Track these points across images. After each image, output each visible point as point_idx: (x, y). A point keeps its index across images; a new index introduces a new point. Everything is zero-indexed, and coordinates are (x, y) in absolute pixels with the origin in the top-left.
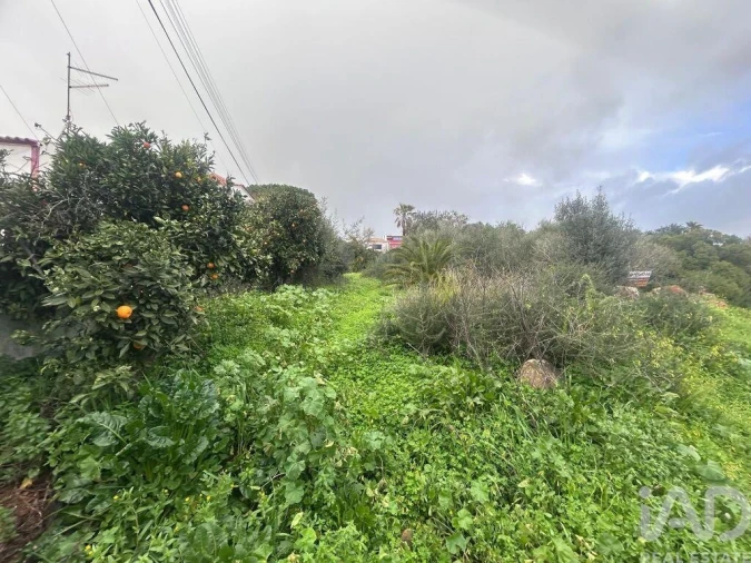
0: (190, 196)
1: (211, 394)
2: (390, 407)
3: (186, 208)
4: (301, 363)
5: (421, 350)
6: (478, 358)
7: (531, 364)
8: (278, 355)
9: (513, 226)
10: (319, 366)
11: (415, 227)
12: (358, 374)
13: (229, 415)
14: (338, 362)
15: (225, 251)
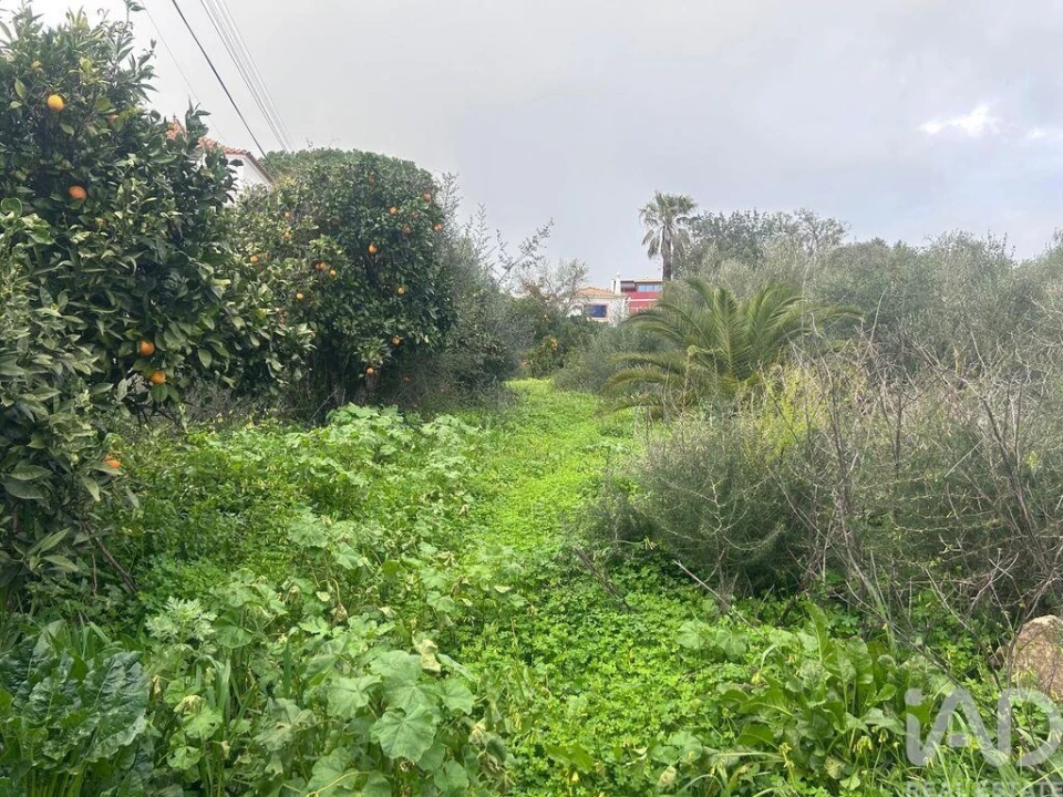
0: (89, 162)
1: (131, 693)
2: (626, 740)
3: (78, 192)
4: (386, 610)
5: (714, 583)
6: (882, 609)
7: (1043, 630)
8: (324, 589)
9: (976, 249)
10: (431, 620)
11: (698, 256)
12: (539, 643)
13: (180, 752)
14: (484, 609)
15: (182, 309)
